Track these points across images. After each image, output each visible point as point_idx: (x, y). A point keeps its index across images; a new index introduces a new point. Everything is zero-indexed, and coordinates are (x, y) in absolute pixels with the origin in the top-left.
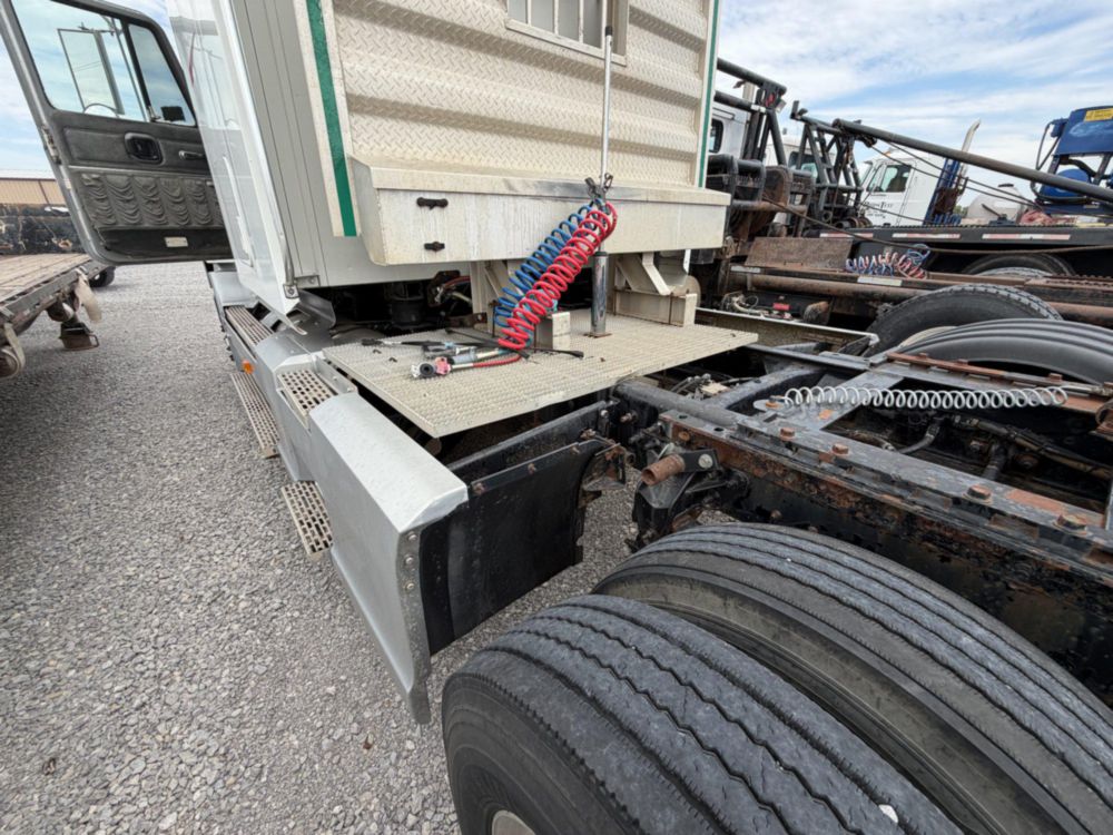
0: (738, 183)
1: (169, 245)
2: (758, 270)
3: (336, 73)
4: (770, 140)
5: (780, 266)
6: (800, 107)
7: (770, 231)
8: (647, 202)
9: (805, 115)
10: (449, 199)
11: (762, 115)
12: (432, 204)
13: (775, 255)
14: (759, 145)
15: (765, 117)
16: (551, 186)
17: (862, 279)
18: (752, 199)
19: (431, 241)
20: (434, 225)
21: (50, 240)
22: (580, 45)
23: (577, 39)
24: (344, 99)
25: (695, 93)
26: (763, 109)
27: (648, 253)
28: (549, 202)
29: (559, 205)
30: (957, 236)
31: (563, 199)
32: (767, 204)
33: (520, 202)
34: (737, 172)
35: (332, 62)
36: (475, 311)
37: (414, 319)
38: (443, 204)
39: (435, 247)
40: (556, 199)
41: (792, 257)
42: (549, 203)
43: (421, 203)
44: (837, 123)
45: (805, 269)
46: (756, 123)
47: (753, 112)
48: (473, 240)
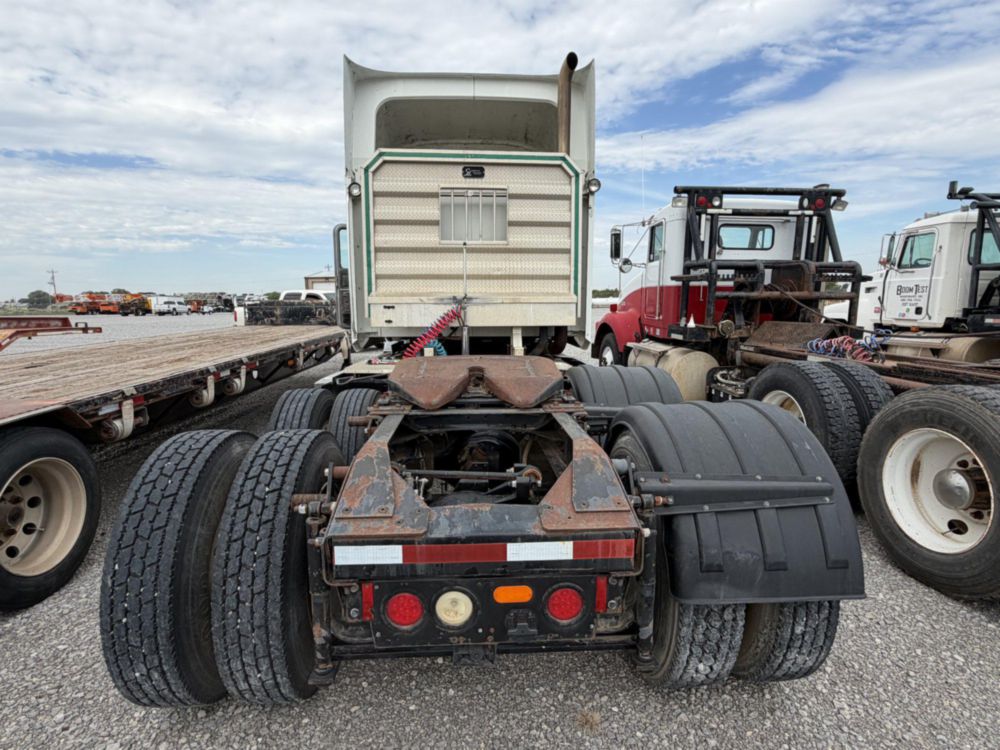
5: (767, 346)
10: (396, 306)
11: (810, 217)
12: (389, 307)
14: (813, 241)
15: (815, 219)
16: (442, 299)
19: (388, 319)
20: (389, 314)
24: (373, 275)
26: (810, 212)
31: (452, 304)
33: (427, 306)
35: (372, 267)
38: (393, 307)
39: (389, 322)
40: (445, 304)
42: (443, 306)
43: (385, 307)
46: (804, 226)
47: (799, 216)
48: (405, 319)
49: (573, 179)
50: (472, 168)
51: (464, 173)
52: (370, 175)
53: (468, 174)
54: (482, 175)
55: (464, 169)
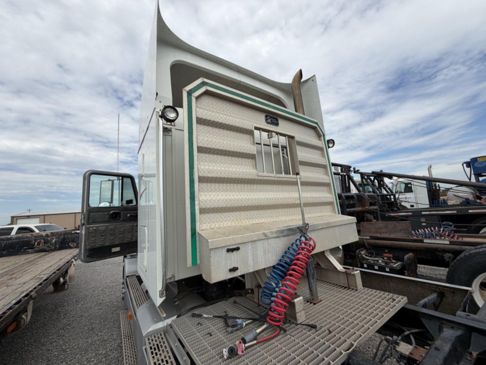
0: (347, 203)
1: (113, 251)
2: (368, 238)
3: (197, 202)
4: (351, 184)
5: (378, 235)
6: (356, 169)
7: (366, 218)
8: (322, 228)
9: (359, 171)
10: (241, 246)
11: (345, 176)
12: (233, 250)
13: (374, 230)
14: (347, 185)
15: (346, 176)
16: (282, 231)
17: (425, 241)
18: (354, 207)
19: (232, 267)
20: (234, 260)
21: (68, 244)
22: (283, 175)
23: (282, 174)
24: (198, 211)
25: (328, 181)
26: (345, 174)
27: (327, 250)
28: (282, 238)
29: (286, 238)
30: (456, 212)
31: (288, 235)
32: (361, 208)
33: (270, 241)
34: (345, 198)
35: (196, 199)
36: (247, 287)
37: (215, 290)
38: (238, 249)
39: (234, 270)
40: (285, 236)
41: (383, 231)
43: (229, 250)
44: (373, 173)
45: (392, 236)
46: (343, 179)
47: (341, 175)
48: (251, 262)
49: (322, 137)
50: (271, 117)
51: (267, 120)
52: (194, 99)
53: (269, 121)
54: (277, 124)
55: (266, 116)
